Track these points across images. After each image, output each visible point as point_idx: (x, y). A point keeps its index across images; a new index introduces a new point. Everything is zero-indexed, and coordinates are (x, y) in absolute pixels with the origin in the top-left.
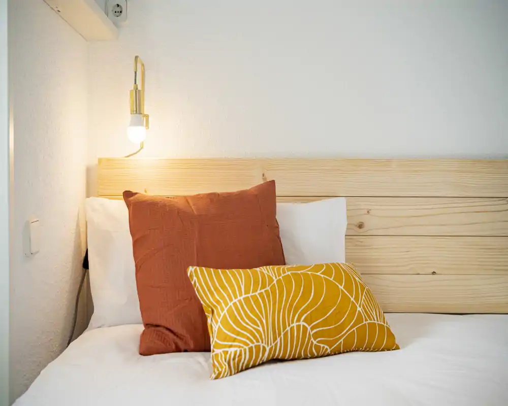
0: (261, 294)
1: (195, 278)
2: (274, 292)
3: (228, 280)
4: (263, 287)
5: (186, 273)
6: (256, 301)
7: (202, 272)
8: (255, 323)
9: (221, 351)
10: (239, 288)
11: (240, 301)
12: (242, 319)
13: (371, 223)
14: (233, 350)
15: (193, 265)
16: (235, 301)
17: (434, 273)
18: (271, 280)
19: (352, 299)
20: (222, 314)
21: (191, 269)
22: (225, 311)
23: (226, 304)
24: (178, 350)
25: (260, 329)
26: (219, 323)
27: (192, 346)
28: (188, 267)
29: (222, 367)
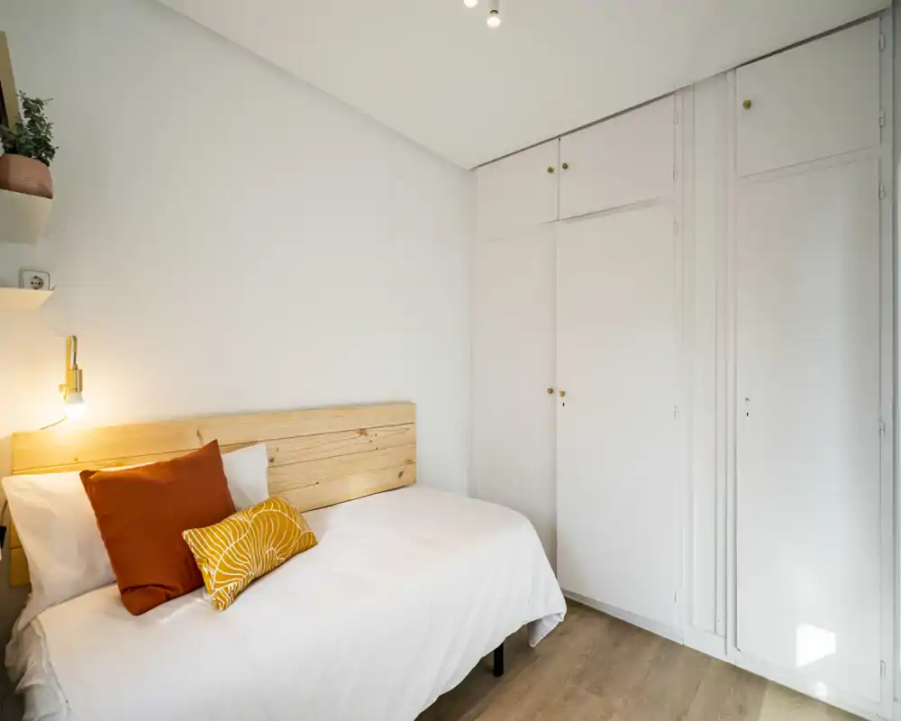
0: (245, 538)
1: (190, 539)
2: (252, 533)
3: (219, 533)
4: (245, 532)
5: (182, 537)
6: (243, 544)
7: (195, 533)
8: (245, 560)
9: (222, 588)
10: (230, 538)
11: (232, 548)
12: (235, 559)
13: (278, 457)
14: (232, 585)
15: (186, 529)
16: (228, 548)
17: (317, 483)
18: (247, 525)
19: (287, 515)
20: (219, 562)
21: (185, 533)
22: (221, 558)
23: (221, 552)
24: (169, 598)
25: (249, 562)
26: (217, 569)
27: (182, 591)
28: (182, 531)
29: (225, 600)
